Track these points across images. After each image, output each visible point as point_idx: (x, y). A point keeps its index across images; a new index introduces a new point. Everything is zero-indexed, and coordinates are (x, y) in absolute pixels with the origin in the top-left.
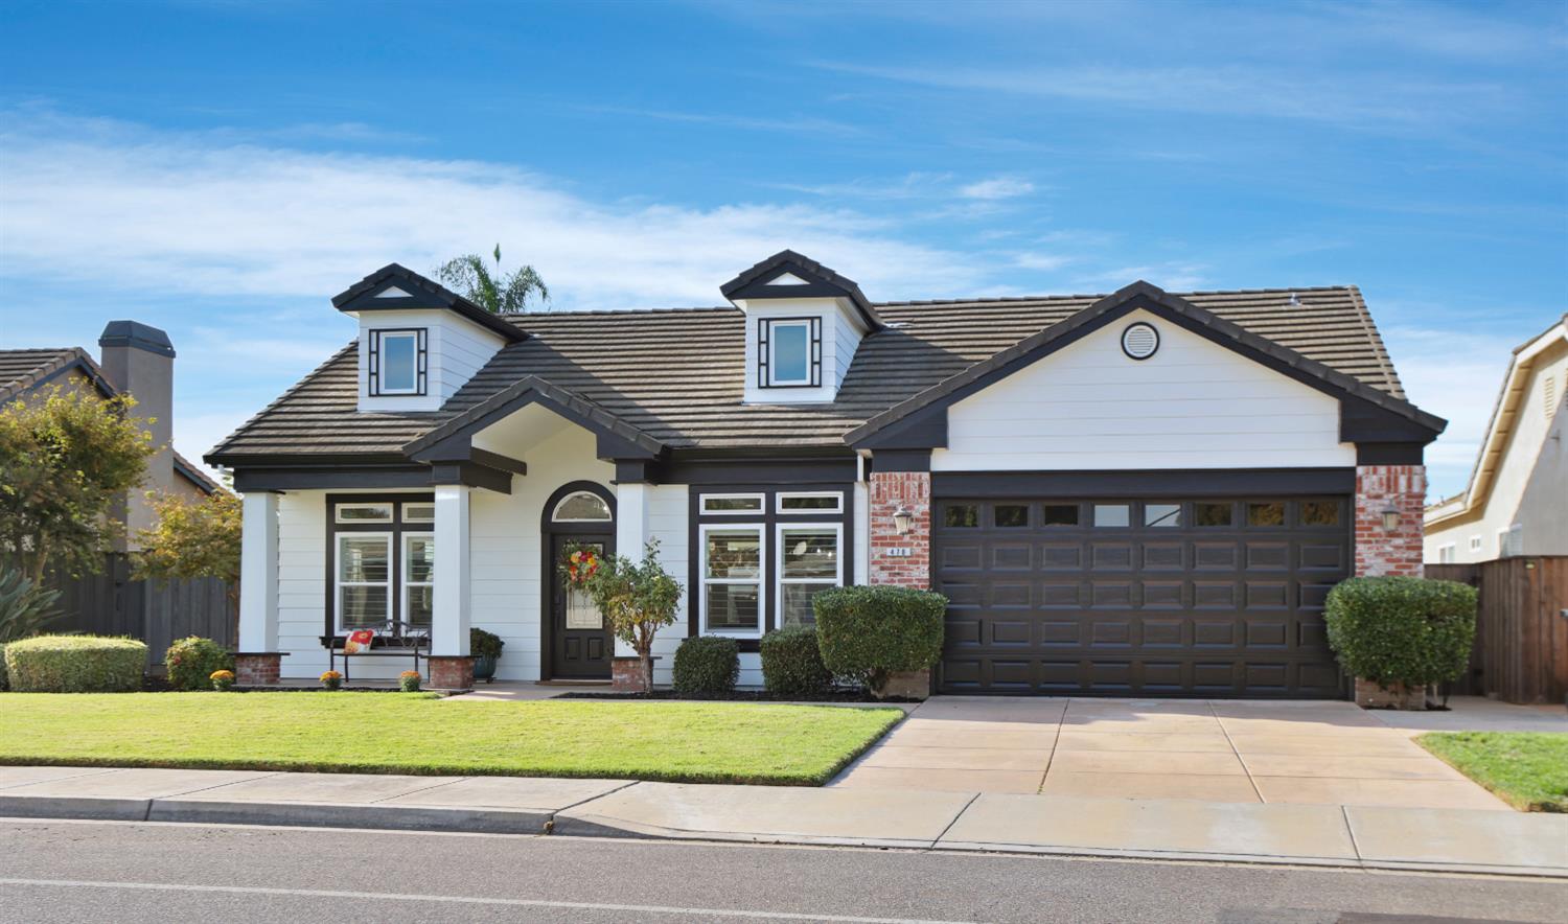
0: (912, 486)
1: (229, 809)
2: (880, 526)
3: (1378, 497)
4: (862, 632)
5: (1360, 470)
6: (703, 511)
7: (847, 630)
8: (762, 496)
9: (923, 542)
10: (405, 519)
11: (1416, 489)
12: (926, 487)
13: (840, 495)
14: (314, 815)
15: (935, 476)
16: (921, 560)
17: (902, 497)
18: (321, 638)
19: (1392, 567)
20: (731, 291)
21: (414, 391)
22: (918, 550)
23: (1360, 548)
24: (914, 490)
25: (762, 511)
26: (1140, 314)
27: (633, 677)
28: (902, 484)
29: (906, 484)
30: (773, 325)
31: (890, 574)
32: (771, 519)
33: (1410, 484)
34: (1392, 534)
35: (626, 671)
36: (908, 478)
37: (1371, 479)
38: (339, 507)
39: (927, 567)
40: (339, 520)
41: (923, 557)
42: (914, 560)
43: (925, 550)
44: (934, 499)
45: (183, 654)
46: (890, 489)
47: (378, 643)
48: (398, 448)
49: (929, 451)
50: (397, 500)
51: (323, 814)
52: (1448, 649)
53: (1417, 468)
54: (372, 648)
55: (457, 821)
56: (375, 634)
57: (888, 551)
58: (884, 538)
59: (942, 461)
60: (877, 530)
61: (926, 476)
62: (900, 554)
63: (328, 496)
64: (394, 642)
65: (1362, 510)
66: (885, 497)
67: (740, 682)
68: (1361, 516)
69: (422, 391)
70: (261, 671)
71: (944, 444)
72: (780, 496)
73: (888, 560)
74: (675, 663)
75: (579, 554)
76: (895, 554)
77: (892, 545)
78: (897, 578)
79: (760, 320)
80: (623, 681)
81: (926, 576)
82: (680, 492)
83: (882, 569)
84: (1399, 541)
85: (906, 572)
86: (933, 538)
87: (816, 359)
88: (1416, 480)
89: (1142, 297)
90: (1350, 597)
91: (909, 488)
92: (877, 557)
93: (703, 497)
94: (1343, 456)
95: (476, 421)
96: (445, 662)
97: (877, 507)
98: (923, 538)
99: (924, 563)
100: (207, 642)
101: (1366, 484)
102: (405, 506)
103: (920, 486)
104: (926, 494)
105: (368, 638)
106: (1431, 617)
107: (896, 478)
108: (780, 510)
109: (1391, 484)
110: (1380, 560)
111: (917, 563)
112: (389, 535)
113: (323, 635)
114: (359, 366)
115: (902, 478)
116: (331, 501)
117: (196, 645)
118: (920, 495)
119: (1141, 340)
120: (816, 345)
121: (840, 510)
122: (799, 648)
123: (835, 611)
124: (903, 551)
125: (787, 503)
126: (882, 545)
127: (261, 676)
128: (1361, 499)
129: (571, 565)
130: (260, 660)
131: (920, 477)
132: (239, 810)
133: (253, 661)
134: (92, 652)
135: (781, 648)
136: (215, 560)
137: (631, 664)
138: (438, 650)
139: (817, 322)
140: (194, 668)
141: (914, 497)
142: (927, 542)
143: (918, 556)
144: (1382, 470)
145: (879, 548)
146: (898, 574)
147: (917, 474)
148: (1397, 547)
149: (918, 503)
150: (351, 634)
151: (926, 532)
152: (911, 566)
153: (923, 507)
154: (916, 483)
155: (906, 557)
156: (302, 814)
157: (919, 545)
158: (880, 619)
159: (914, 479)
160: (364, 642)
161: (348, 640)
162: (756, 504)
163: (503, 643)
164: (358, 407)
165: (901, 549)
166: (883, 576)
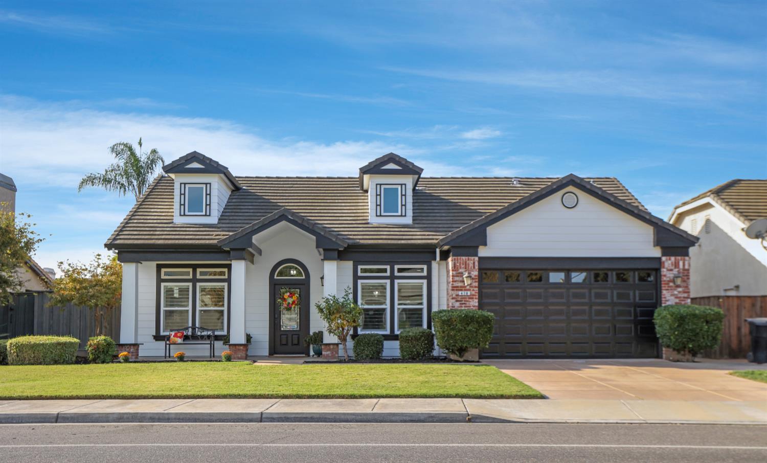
0: (470, 263)
1: (304, 416)
2: (455, 281)
3: (671, 270)
4: (460, 330)
5: (664, 259)
6: (360, 274)
7: (453, 329)
8: (388, 267)
9: (475, 289)
10: (198, 277)
11: (686, 267)
12: (477, 264)
13: (425, 267)
14: (349, 417)
15: (481, 259)
16: (474, 297)
17: (466, 268)
18: (153, 336)
19: (677, 301)
20: (364, 171)
21: (204, 213)
22: (473, 293)
23: (664, 292)
24: (471, 265)
25: (388, 274)
26: (570, 188)
27: (333, 353)
28: (466, 262)
29: (468, 262)
30: (383, 187)
31: (460, 304)
32: (392, 278)
33: (684, 265)
34: (678, 286)
35: (329, 350)
36: (468, 260)
37: (668, 262)
38: (163, 270)
39: (477, 300)
40: (163, 277)
41: (475, 295)
42: (471, 298)
43: (476, 292)
44: (480, 269)
45: (98, 345)
46: (460, 264)
47: (186, 338)
48: (215, 242)
49: (477, 247)
50: (195, 267)
51: (354, 417)
52: (714, 335)
53: (687, 258)
54: (184, 340)
55: (422, 418)
56: (185, 334)
57: (460, 293)
58: (458, 287)
59: (483, 252)
60: (454, 283)
61: (477, 259)
62: (466, 294)
63: (157, 264)
64: (194, 337)
65: (665, 276)
66: (458, 268)
67: (384, 355)
68: (665, 279)
69: (208, 214)
70: (132, 353)
71: (485, 244)
72: (396, 267)
73: (460, 297)
74: (354, 346)
75: (288, 294)
76: (463, 294)
77: (461, 290)
78: (463, 305)
79: (377, 184)
80: (328, 355)
81: (477, 304)
82: (349, 265)
83: (457, 301)
84: (680, 289)
85: (468, 303)
86: (480, 287)
87: (404, 203)
88: (686, 263)
89: (572, 181)
90: (674, 313)
91: (469, 264)
92: (454, 296)
93: (360, 267)
94: (656, 252)
95: (255, 230)
96: (237, 347)
97: (454, 273)
98: (475, 287)
99: (476, 298)
100: (109, 339)
101: (666, 265)
102: (199, 270)
103: (474, 263)
104: (477, 267)
105: (182, 336)
106: (707, 322)
107: (463, 259)
108: (396, 274)
109: (676, 265)
110: (673, 298)
111: (473, 298)
112: (190, 284)
113: (155, 334)
114: (174, 200)
115: (466, 259)
116: (159, 267)
117: (104, 340)
118: (474, 267)
119: (570, 200)
120: (404, 197)
121: (425, 273)
122: (420, 339)
123: (448, 320)
124: (467, 293)
125: (400, 270)
126: (457, 290)
127: (132, 355)
128: (664, 271)
129: (284, 300)
130: (132, 347)
131: (474, 259)
132: (310, 416)
133: (128, 348)
134: (59, 344)
135: (412, 339)
136: (98, 297)
137: (332, 347)
138: (233, 341)
139: (404, 186)
140: (103, 352)
141: (471, 268)
142: (477, 289)
143: (473, 295)
144: (673, 258)
145: (455, 291)
146: (464, 304)
147: (473, 258)
148: (679, 292)
149: (473, 271)
150: (173, 333)
151: (477, 284)
152: (470, 300)
153: (475, 273)
154: (472, 262)
155: (468, 296)
156: (343, 417)
157: (473, 290)
158: (468, 325)
159: (471, 260)
160: (180, 337)
161: (172, 337)
162: (385, 271)
163: (252, 337)
164: (174, 221)
165: (466, 292)
166: (457, 304)
